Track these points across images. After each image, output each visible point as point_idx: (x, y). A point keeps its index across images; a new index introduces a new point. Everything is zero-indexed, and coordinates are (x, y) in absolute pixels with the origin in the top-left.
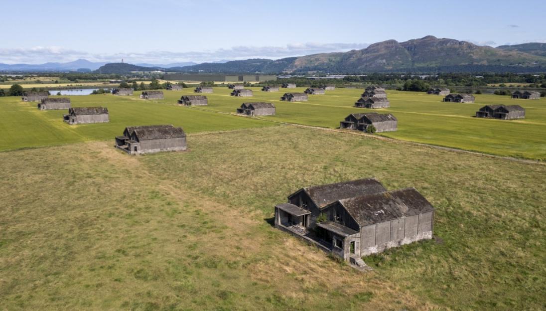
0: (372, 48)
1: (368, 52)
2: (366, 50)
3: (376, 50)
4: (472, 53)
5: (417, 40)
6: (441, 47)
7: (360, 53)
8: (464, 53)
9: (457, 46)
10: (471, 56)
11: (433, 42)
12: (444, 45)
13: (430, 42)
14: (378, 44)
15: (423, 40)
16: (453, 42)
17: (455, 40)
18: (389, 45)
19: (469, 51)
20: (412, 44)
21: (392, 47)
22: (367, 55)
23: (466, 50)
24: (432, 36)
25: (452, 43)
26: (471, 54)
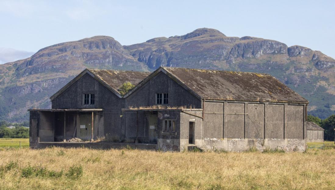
0: (46, 59)
1: (35, 71)
2: (29, 62)
3: (58, 65)
4: (326, 79)
5: (171, 39)
6: (240, 60)
7: (11, 72)
8: (303, 78)
9: (284, 59)
10: (322, 89)
11: (219, 47)
12: (249, 55)
13: (209, 45)
14: (62, 48)
15: (188, 41)
16: (272, 47)
17: (278, 43)
18: (95, 50)
19: (315, 72)
20: (159, 51)
21: (105, 56)
22: (33, 78)
23: (308, 70)
24: (213, 31)
25: (269, 51)
26: (323, 83)
